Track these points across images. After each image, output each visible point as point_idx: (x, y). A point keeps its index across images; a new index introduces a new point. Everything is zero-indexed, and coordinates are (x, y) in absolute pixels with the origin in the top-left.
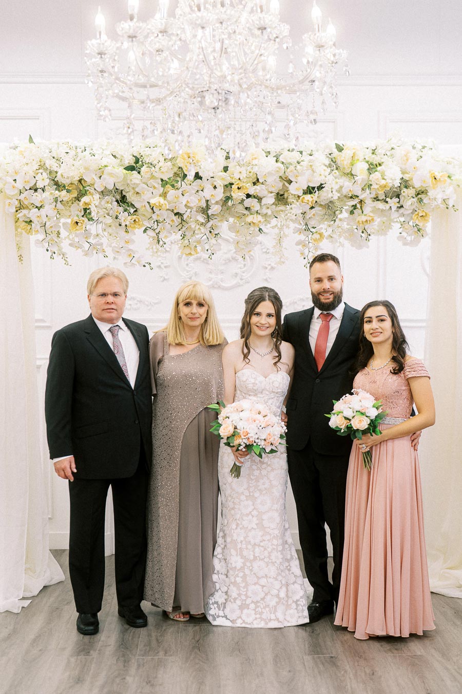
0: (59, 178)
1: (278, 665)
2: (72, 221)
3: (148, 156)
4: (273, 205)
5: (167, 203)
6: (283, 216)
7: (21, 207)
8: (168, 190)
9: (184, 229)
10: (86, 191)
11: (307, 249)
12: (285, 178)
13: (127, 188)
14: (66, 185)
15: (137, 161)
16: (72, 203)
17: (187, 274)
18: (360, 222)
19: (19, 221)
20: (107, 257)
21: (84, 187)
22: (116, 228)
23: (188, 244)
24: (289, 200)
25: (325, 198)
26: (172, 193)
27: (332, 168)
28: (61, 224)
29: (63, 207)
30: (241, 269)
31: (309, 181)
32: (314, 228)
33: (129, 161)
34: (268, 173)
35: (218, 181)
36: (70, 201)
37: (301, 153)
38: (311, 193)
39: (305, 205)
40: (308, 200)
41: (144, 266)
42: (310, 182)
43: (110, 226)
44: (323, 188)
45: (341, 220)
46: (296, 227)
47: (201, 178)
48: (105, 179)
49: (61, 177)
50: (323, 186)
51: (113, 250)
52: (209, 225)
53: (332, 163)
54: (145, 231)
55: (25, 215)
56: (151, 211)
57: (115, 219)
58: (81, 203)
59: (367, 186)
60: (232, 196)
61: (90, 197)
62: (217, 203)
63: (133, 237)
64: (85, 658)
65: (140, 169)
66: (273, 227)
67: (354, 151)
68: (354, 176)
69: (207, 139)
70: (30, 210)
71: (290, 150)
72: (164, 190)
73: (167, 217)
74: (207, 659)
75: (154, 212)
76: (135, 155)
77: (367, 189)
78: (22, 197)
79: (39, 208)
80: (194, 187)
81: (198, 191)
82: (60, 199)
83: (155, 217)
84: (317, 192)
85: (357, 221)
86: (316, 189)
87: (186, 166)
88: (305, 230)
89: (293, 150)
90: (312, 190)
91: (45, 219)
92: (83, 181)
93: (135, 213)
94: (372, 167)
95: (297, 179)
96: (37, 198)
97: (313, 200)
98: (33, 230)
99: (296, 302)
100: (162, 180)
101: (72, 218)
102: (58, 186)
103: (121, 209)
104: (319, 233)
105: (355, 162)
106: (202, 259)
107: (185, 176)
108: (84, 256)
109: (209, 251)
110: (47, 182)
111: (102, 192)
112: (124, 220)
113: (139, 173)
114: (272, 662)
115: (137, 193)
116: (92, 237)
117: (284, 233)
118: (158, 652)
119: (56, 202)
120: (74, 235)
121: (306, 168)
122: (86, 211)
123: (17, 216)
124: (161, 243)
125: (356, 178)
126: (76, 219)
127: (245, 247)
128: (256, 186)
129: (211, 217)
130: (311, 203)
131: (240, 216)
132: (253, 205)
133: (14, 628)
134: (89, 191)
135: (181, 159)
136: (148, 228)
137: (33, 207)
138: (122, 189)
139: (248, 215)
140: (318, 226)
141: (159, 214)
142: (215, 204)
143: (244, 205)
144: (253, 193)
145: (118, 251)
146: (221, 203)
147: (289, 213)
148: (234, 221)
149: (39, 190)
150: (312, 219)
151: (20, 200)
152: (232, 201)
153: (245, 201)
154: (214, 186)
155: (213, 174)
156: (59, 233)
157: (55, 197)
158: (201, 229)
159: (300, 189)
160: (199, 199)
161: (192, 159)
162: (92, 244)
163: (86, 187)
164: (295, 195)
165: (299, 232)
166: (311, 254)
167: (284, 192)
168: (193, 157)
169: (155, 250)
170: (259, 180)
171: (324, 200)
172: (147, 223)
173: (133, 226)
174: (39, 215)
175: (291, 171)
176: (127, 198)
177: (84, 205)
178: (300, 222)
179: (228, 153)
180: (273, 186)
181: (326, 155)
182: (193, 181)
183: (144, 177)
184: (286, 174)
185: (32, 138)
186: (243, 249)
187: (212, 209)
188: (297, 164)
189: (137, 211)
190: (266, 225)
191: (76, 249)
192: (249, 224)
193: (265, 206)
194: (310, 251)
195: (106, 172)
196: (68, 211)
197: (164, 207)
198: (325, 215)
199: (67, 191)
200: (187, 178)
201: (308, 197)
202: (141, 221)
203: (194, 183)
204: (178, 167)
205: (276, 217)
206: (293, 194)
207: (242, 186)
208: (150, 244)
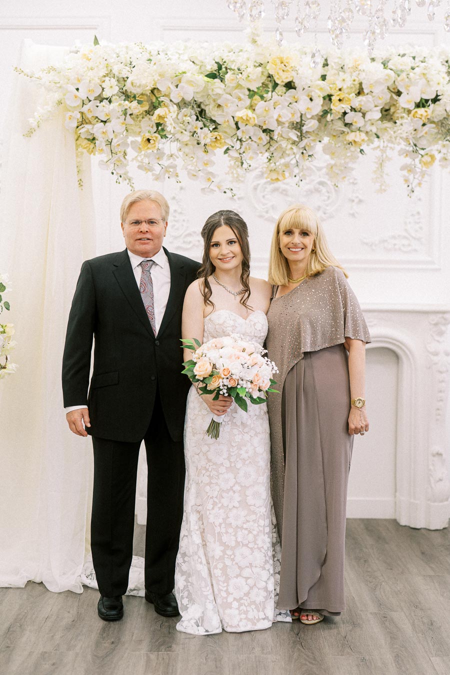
0: (128, 87)
1: (403, 668)
2: (144, 138)
3: (234, 61)
4: (378, 120)
5: (256, 118)
6: (392, 133)
7: (84, 121)
8: (256, 102)
9: (272, 149)
10: (159, 104)
11: (412, 175)
12: (394, 89)
13: (207, 100)
14: (137, 96)
15: (220, 68)
16: (143, 118)
17: (263, 207)
19: (80, 139)
20: (180, 182)
21: (157, 98)
22: (194, 147)
23: (275, 168)
24: (396, 115)
25: (440, 113)
26: (260, 105)
28: (129, 143)
29: (132, 122)
30: (324, 201)
31: (422, 92)
32: (423, 149)
33: (211, 67)
34: (376, 82)
35: (317, 91)
36: (140, 115)
37: (414, 58)
38: (424, 106)
39: (417, 121)
40: (422, 115)
41: (225, 192)
42: (424, 93)
43: (187, 145)
44: (439, 100)
47: (295, 88)
48: (183, 87)
49: (131, 85)
50: (439, 98)
51: (189, 173)
52: (302, 144)
54: (227, 151)
55: (88, 131)
56: (234, 126)
57: (192, 137)
58: (155, 118)
60: (331, 110)
61: (165, 109)
62: (312, 118)
63: (213, 158)
64: (168, 654)
65: (224, 76)
66: (374, 149)
69: (330, 21)
70: (94, 125)
71: (401, 55)
72: (251, 103)
73: (254, 134)
74: (315, 659)
75: (238, 128)
76: (217, 61)
78: (85, 109)
79: (105, 122)
80: (286, 98)
81: (290, 103)
82: (129, 112)
83: (239, 133)
84: (432, 106)
86: (430, 102)
87: (278, 73)
88: (413, 152)
89: (404, 55)
90: (425, 104)
91: (111, 136)
92: (155, 92)
93: (214, 130)
95: (408, 90)
96: (104, 110)
97: (426, 116)
98: (97, 148)
99: (386, 241)
100: (249, 90)
101: (142, 134)
102: (127, 96)
103: (200, 124)
104: (430, 156)
106: (280, 190)
107: (276, 85)
108: (156, 182)
109: (298, 177)
110: (116, 90)
111: (178, 103)
112: (204, 139)
113: (222, 81)
114: (394, 665)
115: (219, 106)
116: (165, 158)
117: (387, 156)
119: (125, 114)
120: (143, 157)
121: (418, 77)
122: (159, 126)
123: (79, 132)
124: (245, 165)
126: (148, 136)
127: (339, 172)
128: (360, 98)
129: (304, 135)
130: (423, 118)
131: (337, 135)
132: (355, 120)
133: (78, 613)
134: (163, 102)
135: (273, 65)
136: (230, 147)
137: (97, 121)
138: (202, 101)
139: (348, 133)
140: (428, 147)
141: (244, 131)
142: (311, 118)
143: (344, 120)
144: (357, 105)
145: (195, 174)
146: (317, 118)
147: (398, 130)
148: (329, 140)
149: (105, 100)
150: (422, 139)
151: (82, 113)
152: (331, 115)
153: (347, 115)
154: (310, 97)
155: (309, 83)
156: (125, 154)
157: (124, 109)
158: (292, 149)
159: (412, 101)
160: (293, 112)
161: (285, 65)
162: (164, 167)
163: (159, 97)
164: (404, 109)
165: (405, 155)
166: (416, 181)
167: (391, 106)
168: (287, 62)
169: (235, 175)
170: (364, 90)
171: (439, 115)
172: (230, 142)
173: (213, 144)
174: (104, 131)
175: (402, 80)
176: (207, 112)
177: (158, 118)
178: (409, 141)
179: (326, 60)
180: (379, 98)
181: (442, 62)
182: (285, 91)
183: (229, 87)
184: (396, 83)
185: (97, 39)
186: (338, 174)
187: (307, 125)
188: (412, 70)
189: (219, 127)
190: (368, 145)
191: (145, 172)
192: (349, 144)
193: (369, 122)
194: (416, 177)
195: (184, 80)
196: (138, 127)
197: (252, 122)
198: (438, 133)
199: (138, 102)
200: (278, 88)
201: (421, 111)
202: (223, 139)
203: (287, 93)
204: (268, 75)
205: (378, 137)
206: (402, 108)
207: (343, 98)
208: (230, 167)
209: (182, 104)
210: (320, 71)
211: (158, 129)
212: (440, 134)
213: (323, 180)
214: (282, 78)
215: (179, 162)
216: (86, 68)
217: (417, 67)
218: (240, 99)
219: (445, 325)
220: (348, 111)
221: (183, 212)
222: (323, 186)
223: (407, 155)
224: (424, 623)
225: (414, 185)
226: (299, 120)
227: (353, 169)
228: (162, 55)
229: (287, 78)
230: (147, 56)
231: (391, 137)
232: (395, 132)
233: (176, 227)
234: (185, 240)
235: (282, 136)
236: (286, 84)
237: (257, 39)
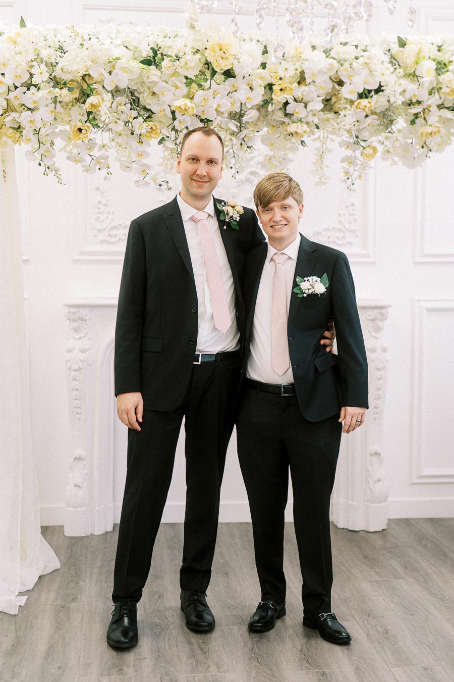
0: (57, 72)
2: (75, 127)
3: (170, 47)
4: (321, 111)
5: (195, 108)
6: (335, 124)
7: (9, 109)
8: (193, 90)
10: (91, 90)
11: (353, 167)
12: (336, 78)
13: (141, 88)
14: (67, 83)
15: (155, 52)
16: (72, 105)
18: (424, 134)
19: (4, 127)
20: (111, 174)
21: (88, 85)
22: (127, 137)
24: (338, 106)
25: (382, 104)
26: (200, 94)
27: (395, 67)
28: (58, 132)
29: (62, 110)
31: (365, 83)
32: (364, 141)
33: (147, 53)
34: (321, 72)
35: (258, 80)
36: (70, 103)
37: (356, 47)
38: (367, 97)
39: (360, 112)
40: (365, 106)
41: (160, 185)
42: (367, 83)
43: (120, 135)
44: (383, 91)
45: (399, 131)
46: (343, 140)
48: (117, 74)
49: (61, 70)
50: (382, 88)
51: (121, 165)
52: (242, 135)
53: (392, 60)
54: (162, 141)
55: (14, 120)
56: (171, 116)
57: (125, 127)
58: (86, 107)
59: (436, 90)
60: (272, 99)
61: (98, 96)
62: (253, 107)
63: (148, 149)
64: (120, 678)
65: (160, 63)
66: (314, 140)
67: (420, 46)
68: (419, 78)
70: (20, 113)
71: (343, 43)
72: (190, 91)
73: (192, 124)
74: (274, 676)
75: (174, 119)
76: (151, 46)
77: (436, 93)
78: (12, 95)
79: (32, 110)
80: (225, 87)
81: (230, 92)
82: (59, 100)
83: (175, 123)
84: (374, 97)
85: (420, 132)
86: (373, 93)
87: (216, 61)
88: (355, 143)
89: (346, 44)
90: (368, 94)
91: (39, 125)
92: (86, 78)
93: (149, 119)
94: (439, 66)
95: (351, 80)
96: (31, 97)
97: (370, 107)
98: (24, 138)
99: (320, 233)
100: (186, 78)
101: (72, 124)
102: (57, 83)
103: (135, 114)
104: (372, 148)
105: (421, 60)
107: (214, 73)
108: (85, 173)
109: (234, 169)
110: (46, 76)
111: (112, 91)
112: (139, 129)
113: (157, 68)
115: (154, 93)
116: (96, 149)
117: (327, 147)
118: (209, 667)
119: (55, 102)
120: (71, 147)
121: (360, 67)
122: (91, 115)
123: (4, 120)
125: (421, 80)
126: (79, 125)
127: (278, 164)
128: (303, 88)
129: (243, 125)
130: (367, 110)
131: (277, 125)
132: (297, 110)
133: (17, 636)
134: (96, 90)
135: (211, 52)
136: (166, 138)
137: (24, 109)
138: (135, 88)
139: (289, 124)
140: (369, 139)
141: (182, 121)
142: (251, 108)
143: (285, 110)
144: (300, 95)
145: (129, 166)
146: (256, 108)
147: (342, 121)
148: (268, 130)
149: (32, 87)
150: (364, 130)
151: (7, 100)
152: (272, 106)
153: (289, 105)
154: (250, 86)
155: (251, 72)
156: (53, 143)
157: (53, 97)
158: (232, 140)
159: (355, 92)
160: (232, 102)
161: (224, 52)
162: (94, 158)
163: (92, 84)
164: (347, 99)
165: (346, 146)
166: (356, 174)
167: (332, 96)
168: (226, 49)
169: (169, 167)
170: (307, 80)
171: (381, 106)
172: (166, 132)
173: (148, 135)
174: (32, 120)
175: (345, 70)
176: (141, 100)
177: (90, 107)
178: (351, 132)
179: (265, 47)
180: (322, 88)
181: (383, 51)
182: (224, 79)
183: (165, 74)
184: (338, 72)
185: (24, 21)
186: (276, 166)
187: (247, 115)
188: (355, 60)
189: (153, 116)
190: (309, 137)
191: (75, 164)
192: (289, 135)
193: (311, 112)
194: (357, 169)
195: (117, 66)
196: (68, 115)
197: (190, 112)
198: (380, 125)
199: (68, 90)
200: (216, 76)
201: (364, 102)
202: (159, 129)
203: (226, 82)
204: (205, 62)
205: (318, 128)
206: (345, 98)
207: (286, 87)
208: (164, 158)
209: (116, 92)
210: (260, 59)
211: (89, 117)
212: (382, 125)
213: (254, 169)
214: (221, 66)
215: (112, 153)
216: (13, 52)
217: (361, 56)
218: (177, 87)
219: (382, 320)
220: (291, 101)
221: (108, 203)
222: (255, 176)
223: (348, 146)
224: (378, 632)
225: (354, 177)
226: (238, 110)
227: (291, 161)
228: (94, 40)
229: (226, 65)
230: (79, 41)
231: (334, 129)
232: (338, 124)
233: (100, 220)
234: (110, 233)
235: (220, 127)
236: (224, 72)
237: (195, 24)
